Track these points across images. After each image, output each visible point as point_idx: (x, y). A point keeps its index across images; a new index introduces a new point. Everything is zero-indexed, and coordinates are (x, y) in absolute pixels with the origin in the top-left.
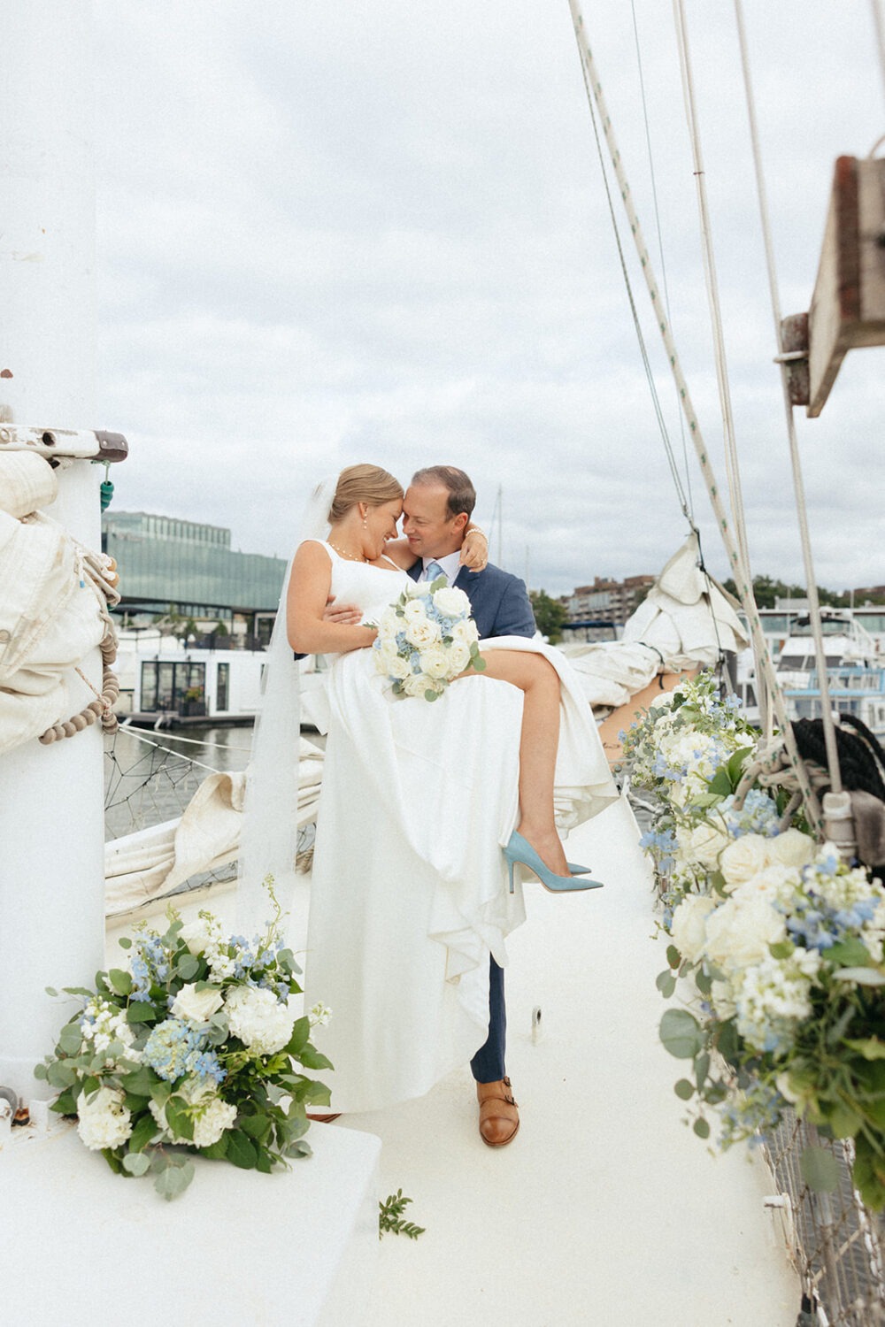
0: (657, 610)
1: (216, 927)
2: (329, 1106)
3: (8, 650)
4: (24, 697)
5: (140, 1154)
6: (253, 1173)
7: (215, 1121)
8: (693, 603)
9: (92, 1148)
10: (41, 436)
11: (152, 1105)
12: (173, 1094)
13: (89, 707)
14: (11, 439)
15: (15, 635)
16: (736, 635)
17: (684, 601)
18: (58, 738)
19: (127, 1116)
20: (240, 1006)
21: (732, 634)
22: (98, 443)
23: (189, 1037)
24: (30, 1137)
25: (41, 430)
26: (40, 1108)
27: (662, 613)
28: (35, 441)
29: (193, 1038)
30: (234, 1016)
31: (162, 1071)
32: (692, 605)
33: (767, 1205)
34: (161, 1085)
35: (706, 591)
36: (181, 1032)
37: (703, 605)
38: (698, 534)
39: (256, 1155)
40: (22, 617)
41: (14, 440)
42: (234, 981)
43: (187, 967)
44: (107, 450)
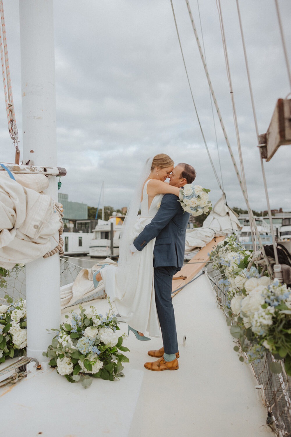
0: (213, 218)
1: (95, 311)
2: (129, 362)
3: (37, 231)
4: (39, 244)
5: (77, 375)
6: (108, 381)
7: (98, 366)
8: (224, 215)
9: (62, 375)
10: (43, 169)
11: (79, 362)
12: (86, 358)
13: (56, 248)
15: (39, 226)
16: (238, 225)
17: (221, 215)
18: (48, 257)
19: (72, 365)
20: (103, 333)
21: (236, 225)
22: (58, 171)
23: (89, 342)
24: (42, 373)
25: (43, 167)
26: (45, 365)
27: (215, 219)
28: (42, 171)
29: (91, 342)
30: (101, 336)
31: (82, 352)
32: (224, 216)
33: (257, 388)
34: (82, 356)
35: (228, 212)
36: (87, 341)
37: (227, 215)
38: (225, 194)
39: (109, 375)
40: (41, 221)
41: (36, 171)
42: (100, 326)
43: (87, 322)
44: (61, 173)
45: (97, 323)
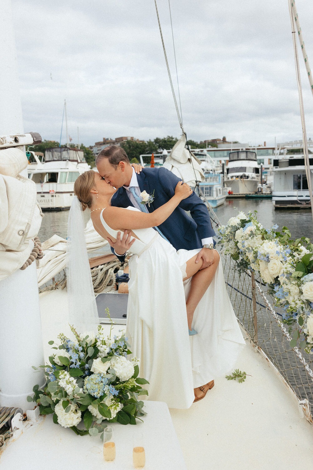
0: (171, 166)
2: (148, 395)
3: (23, 238)
6: (129, 426)
7: (115, 410)
8: (185, 163)
9: (66, 427)
10: (14, 139)
11: (90, 408)
12: (101, 402)
14: (4, 142)
15: (26, 232)
16: (201, 175)
17: (182, 163)
19: (79, 414)
20: (116, 365)
21: (199, 174)
22: (32, 139)
23: (103, 380)
24: (31, 425)
25: (14, 136)
26: (32, 414)
27: (174, 168)
28: (13, 142)
29: (105, 380)
30: (115, 369)
31: (95, 394)
33: (300, 404)
34: (96, 401)
35: (190, 158)
36: (99, 379)
37: (189, 163)
38: (186, 135)
39: (129, 419)
40: (28, 224)
41: (6, 143)
42: (110, 354)
43: (91, 352)
44: (35, 142)
45: (105, 351)
